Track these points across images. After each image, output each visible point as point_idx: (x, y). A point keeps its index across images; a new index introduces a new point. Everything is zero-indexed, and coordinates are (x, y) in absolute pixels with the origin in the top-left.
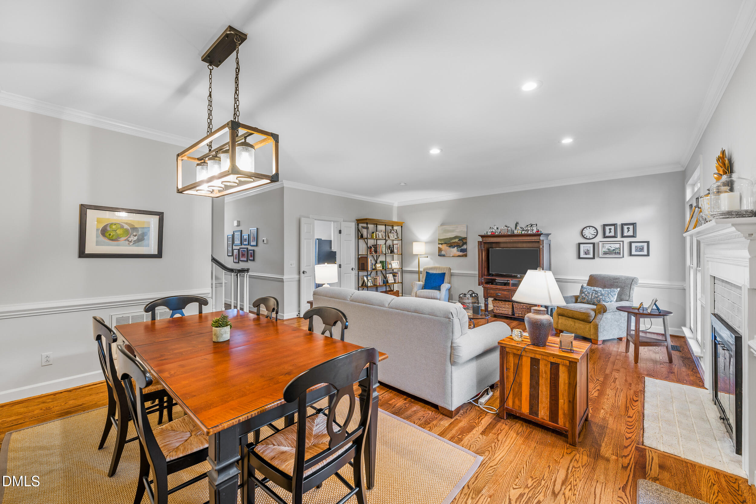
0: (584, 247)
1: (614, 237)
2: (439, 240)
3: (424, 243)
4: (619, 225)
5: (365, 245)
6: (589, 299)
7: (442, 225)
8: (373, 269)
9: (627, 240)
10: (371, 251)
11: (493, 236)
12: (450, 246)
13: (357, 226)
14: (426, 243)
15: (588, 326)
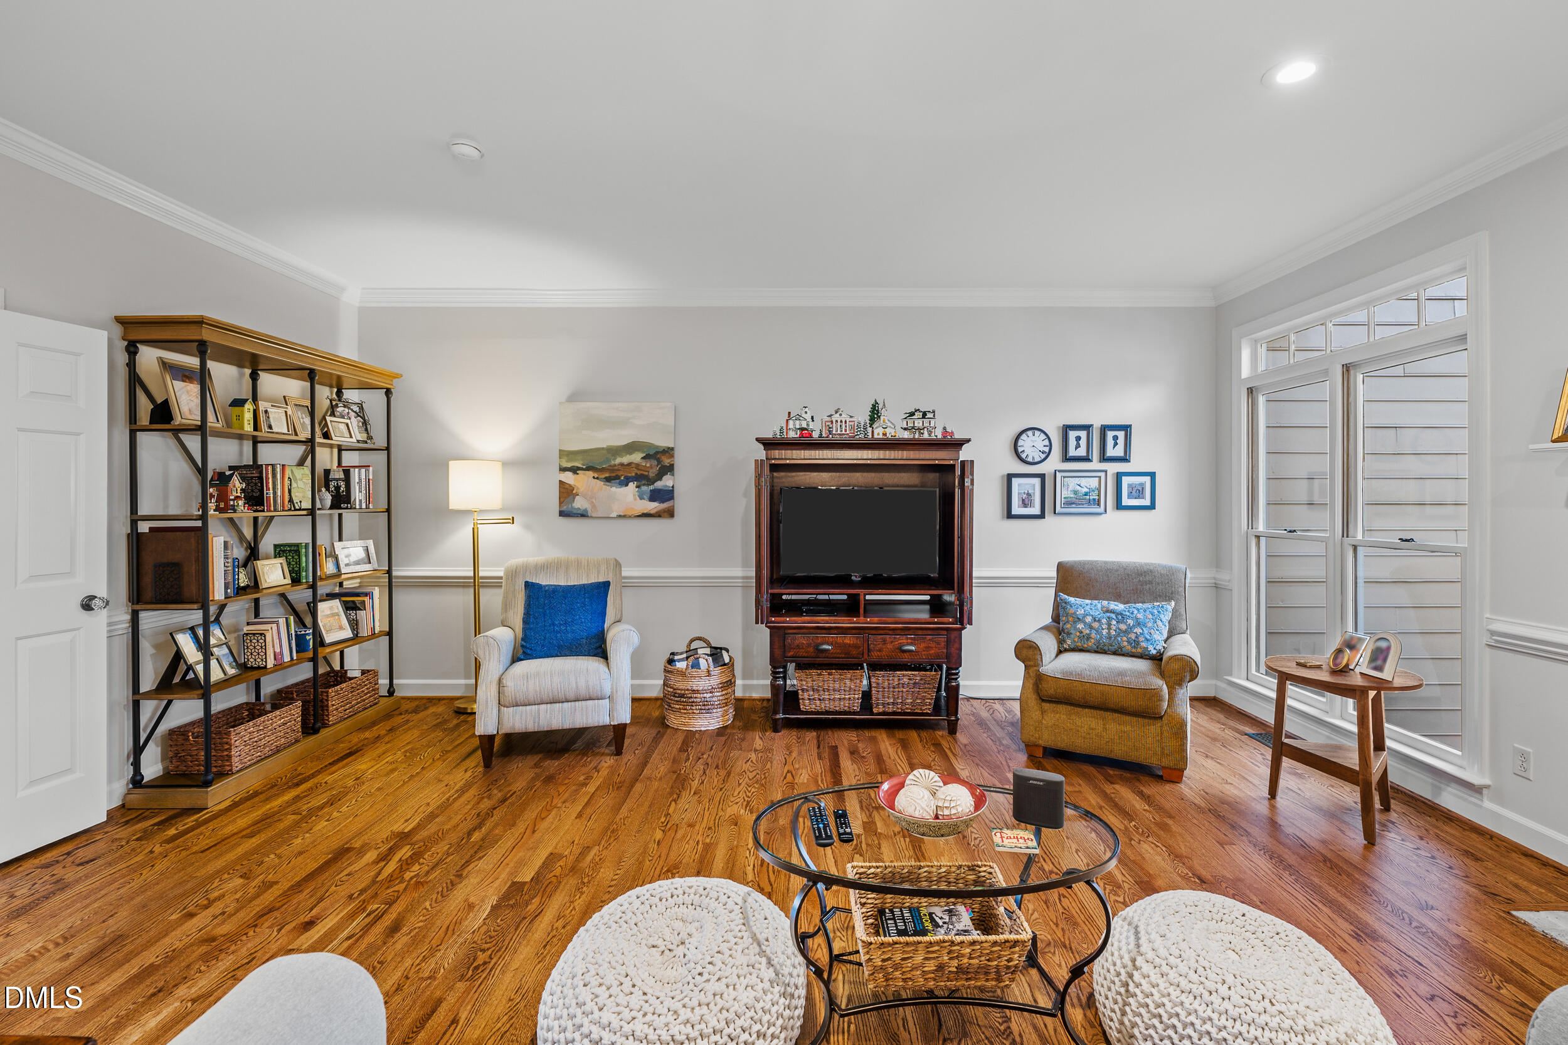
0: (1019, 485)
1: (1086, 459)
2: (563, 454)
3: (499, 465)
4: (1097, 428)
5: (179, 468)
6: (1101, 638)
7: (573, 398)
8: (241, 591)
9: (1113, 468)
10: (223, 497)
11: (806, 442)
12: (608, 480)
13: (122, 358)
14: (506, 464)
15: (1153, 729)
